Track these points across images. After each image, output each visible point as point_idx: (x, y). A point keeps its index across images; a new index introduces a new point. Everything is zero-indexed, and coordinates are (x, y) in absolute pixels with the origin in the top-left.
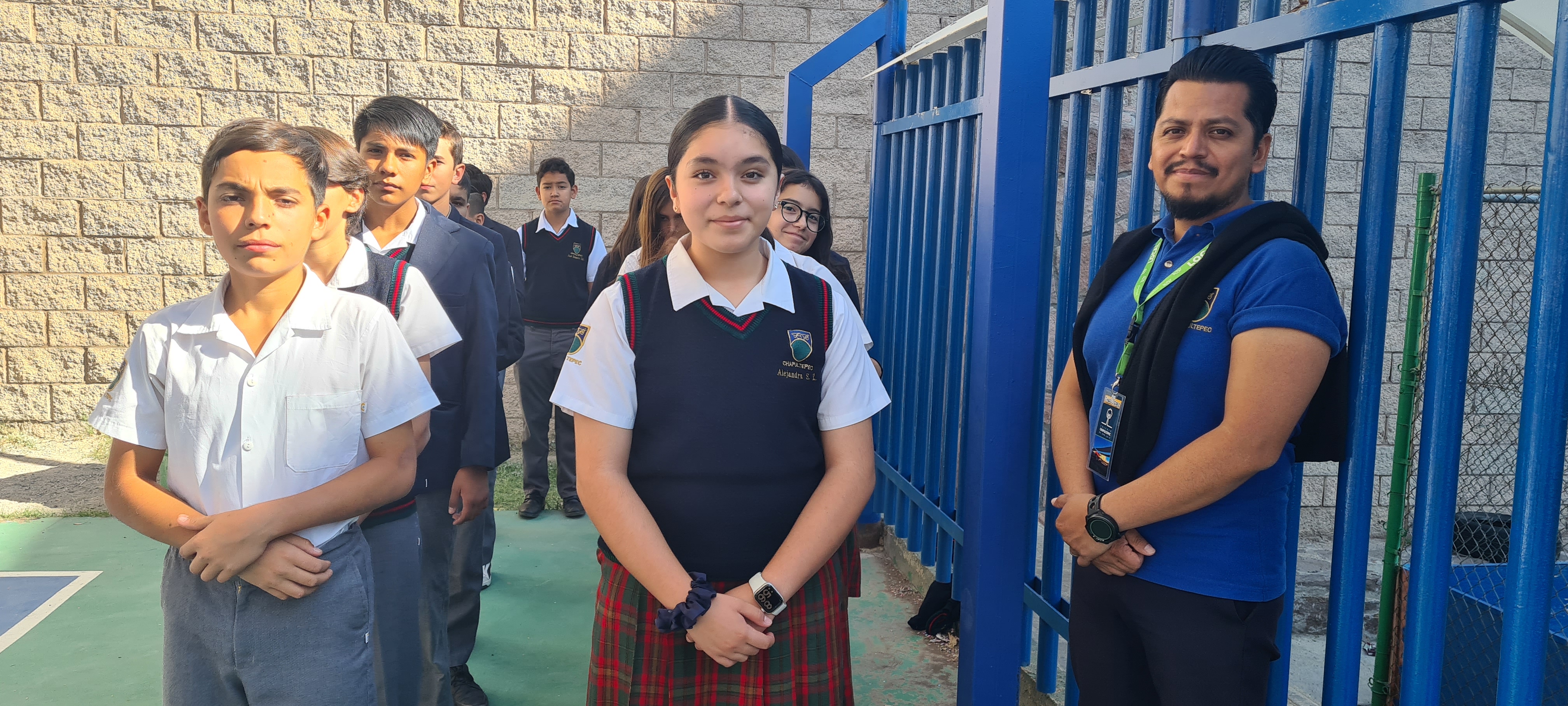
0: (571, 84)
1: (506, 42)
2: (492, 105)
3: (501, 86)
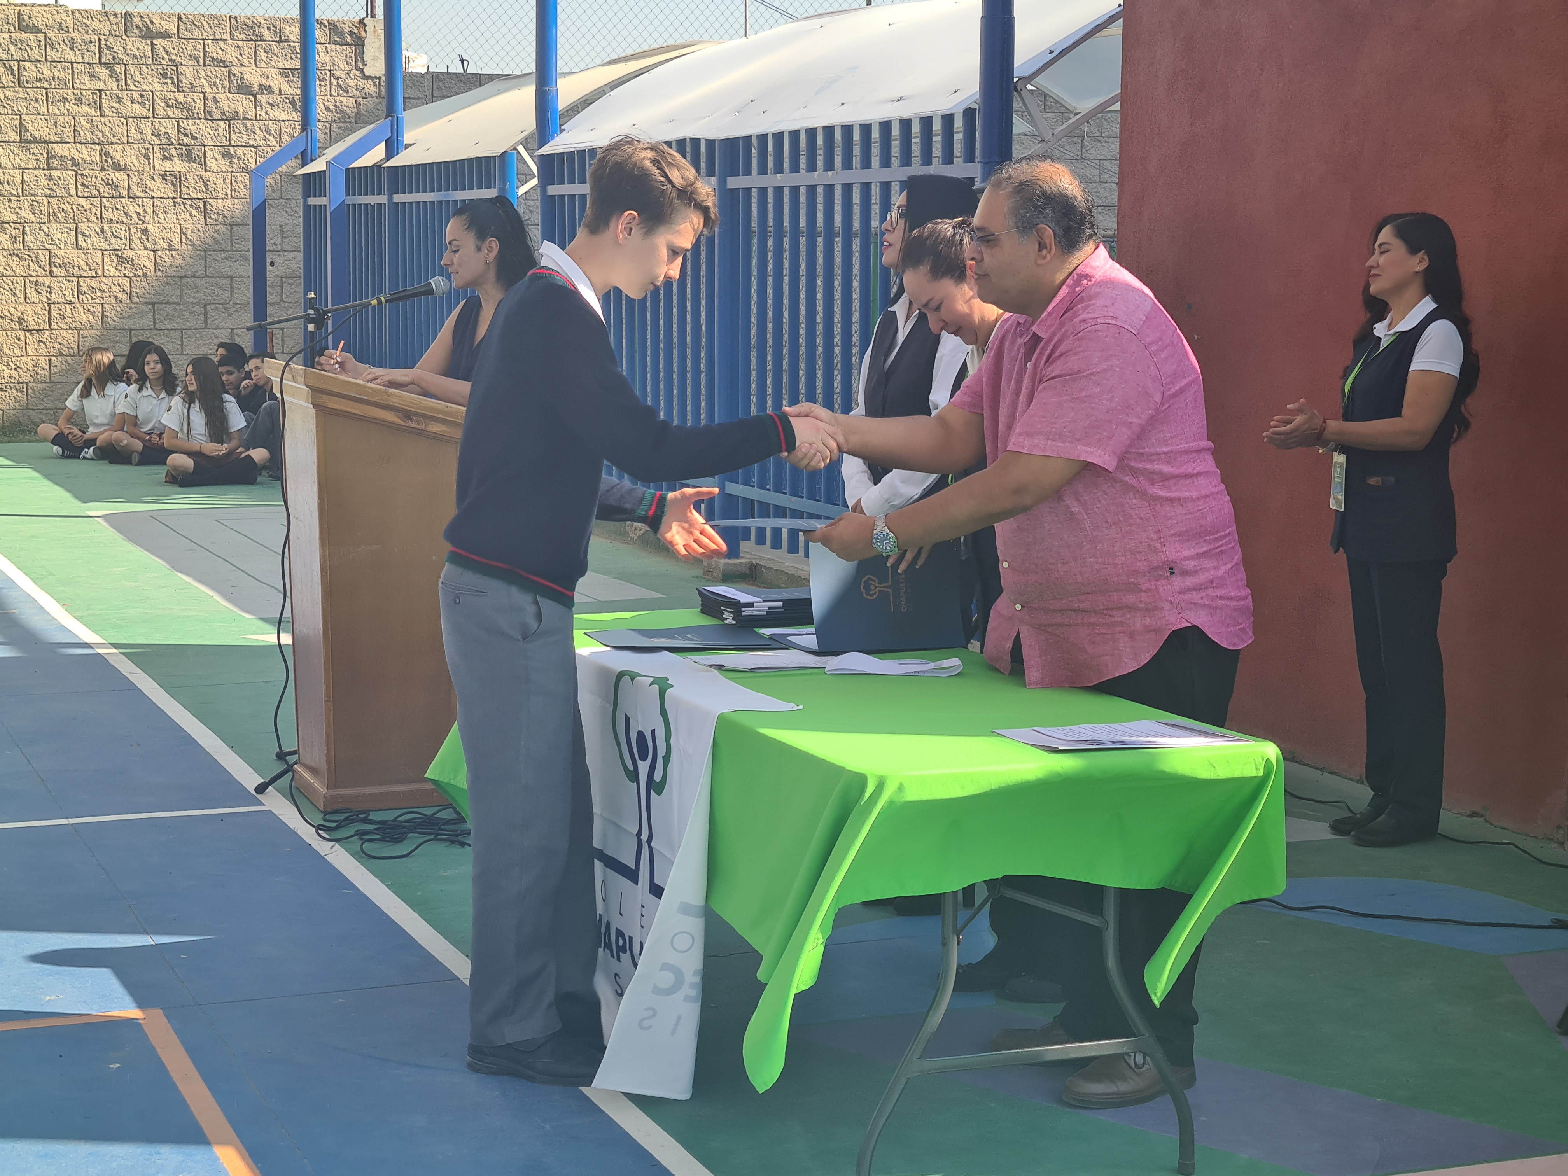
0: (76, 155)
1: (27, 125)
2: (17, 171)
3: (23, 157)
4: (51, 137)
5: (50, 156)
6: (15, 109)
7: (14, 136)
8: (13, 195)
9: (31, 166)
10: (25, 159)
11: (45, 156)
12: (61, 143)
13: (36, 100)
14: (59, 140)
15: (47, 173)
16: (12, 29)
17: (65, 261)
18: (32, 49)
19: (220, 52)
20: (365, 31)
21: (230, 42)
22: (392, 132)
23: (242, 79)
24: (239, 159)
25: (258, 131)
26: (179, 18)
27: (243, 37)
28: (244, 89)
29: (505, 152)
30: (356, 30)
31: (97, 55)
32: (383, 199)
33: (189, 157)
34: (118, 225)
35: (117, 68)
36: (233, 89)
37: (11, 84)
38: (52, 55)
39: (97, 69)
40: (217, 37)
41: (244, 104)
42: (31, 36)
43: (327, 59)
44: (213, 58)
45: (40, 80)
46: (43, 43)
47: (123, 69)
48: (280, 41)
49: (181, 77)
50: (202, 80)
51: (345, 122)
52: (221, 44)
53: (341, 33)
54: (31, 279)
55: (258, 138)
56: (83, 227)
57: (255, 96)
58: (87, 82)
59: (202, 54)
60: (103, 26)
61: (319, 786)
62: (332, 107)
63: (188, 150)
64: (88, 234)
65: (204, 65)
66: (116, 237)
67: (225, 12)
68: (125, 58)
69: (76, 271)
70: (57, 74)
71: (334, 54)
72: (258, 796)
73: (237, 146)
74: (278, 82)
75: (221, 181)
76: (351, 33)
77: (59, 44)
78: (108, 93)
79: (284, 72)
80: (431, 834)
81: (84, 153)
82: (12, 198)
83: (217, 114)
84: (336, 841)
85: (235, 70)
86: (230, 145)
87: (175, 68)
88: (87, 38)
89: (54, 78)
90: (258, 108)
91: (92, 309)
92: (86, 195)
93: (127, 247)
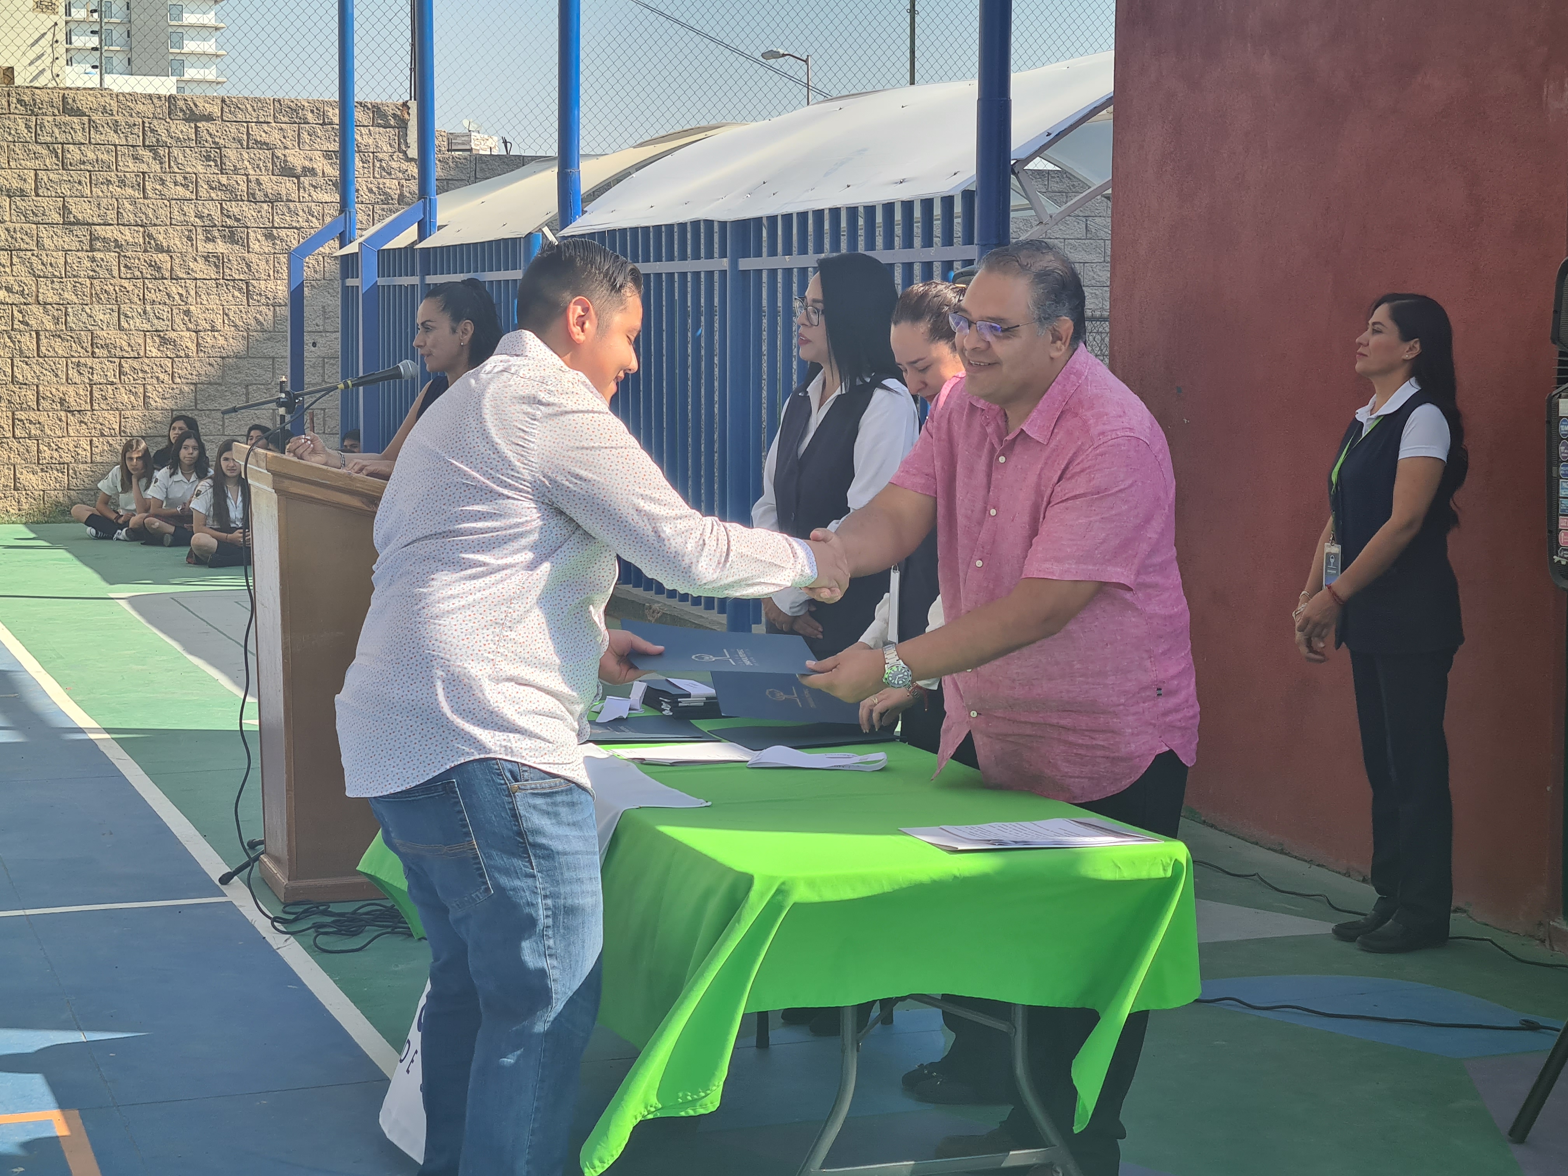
0: (120, 237)
1: (71, 207)
2: (60, 253)
3: (66, 239)
4: (95, 219)
5: (93, 238)
6: (59, 191)
7: (57, 218)
8: (55, 277)
9: (74, 248)
10: (68, 241)
11: (88, 238)
12: (104, 224)
13: (80, 183)
14: (102, 222)
15: (90, 254)
16: (56, 112)
17: (107, 341)
18: (76, 132)
19: (264, 135)
20: (409, 114)
21: (274, 124)
22: (424, 214)
23: (286, 161)
24: (282, 240)
25: (301, 213)
26: (223, 101)
27: (286, 119)
28: (287, 171)
29: (530, 233)
30: (399, 113)
31: (141, 138)
32: (415, 280)
33: (231, 238)
34: (160, 307)
35: (161, 151)
36: (277, 171)
37: (55, 167)
38: (96, 137)
39: (140, 152)
40: (261, 120)
41: (287, 186)
42: (75, 119)
43: (371, 141)
44: (256, 141)
45: (84, 163)
46: (87, 126)
47: (167, 151)
48: (324, 124)
49: (225, 160)
50: (246, 162)
51: (388, 204)
52: (265, 127)
53: (384, 116)
54: (73, 360)
55: (300, 220)
56: (125, 308)
57: (298, 178)
58: (131, 165)
59: (245, 137)
60: (147, 109)
61: (281, 876)
62: (374, 189)
63: (232, 233)
64: (130, 315)
65: (248, 148)
66: (158, 318)
67: (269, 95)
68: (169, 141)
69: (119, 353)
70: (101, 156)
71: (377, 136)
72: (223, 887)
73: (280, 228)
74: (321, 164)
75: (264, 262)
76: (395, 116)
77: (103, 127)
78: (151, 175)
79: (327, 155)
80: (388, 927)
81: (127, 235)
82: (55, 280)
83: (259, 195)
84: (292, 933)
85: (279, 153)
86: (273, 227)
87: (218, 151)
88: (131, 121)
89: (97, 160)
90: (302, 191)
91: (133, 390)
92: (129, 276)
93: (170, 329)
